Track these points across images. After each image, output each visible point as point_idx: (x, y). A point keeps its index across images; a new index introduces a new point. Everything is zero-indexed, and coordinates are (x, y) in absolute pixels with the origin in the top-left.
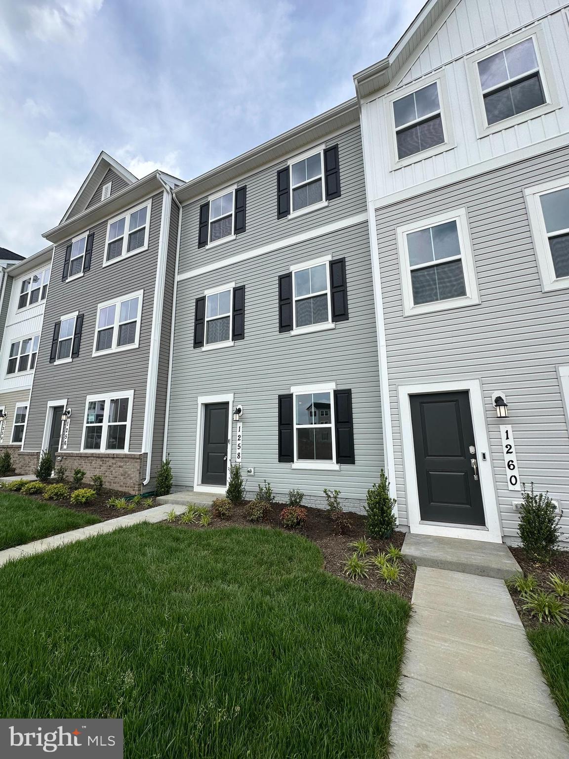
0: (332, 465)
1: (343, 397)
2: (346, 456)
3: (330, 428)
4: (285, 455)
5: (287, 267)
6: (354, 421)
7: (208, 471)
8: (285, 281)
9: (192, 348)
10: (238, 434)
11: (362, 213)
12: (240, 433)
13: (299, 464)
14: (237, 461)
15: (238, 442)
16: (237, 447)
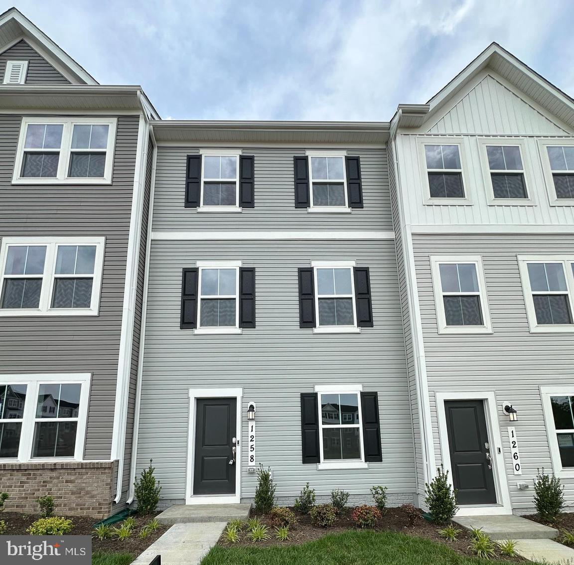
0: (360, 463)
1: (370, 400)
2: (374, 454)
3: (358, 428)
4: (310, 455)
5: (308, 262)
6: (381, 421)
7: (202, 479)
8: (306, 276)
9: (179, 329)
10: (250, 434)
11: (383, 231)
12: (253, 433)
13: (325, 464)
14: (249, 465)
15: (250, 444)
16: (250, 449)
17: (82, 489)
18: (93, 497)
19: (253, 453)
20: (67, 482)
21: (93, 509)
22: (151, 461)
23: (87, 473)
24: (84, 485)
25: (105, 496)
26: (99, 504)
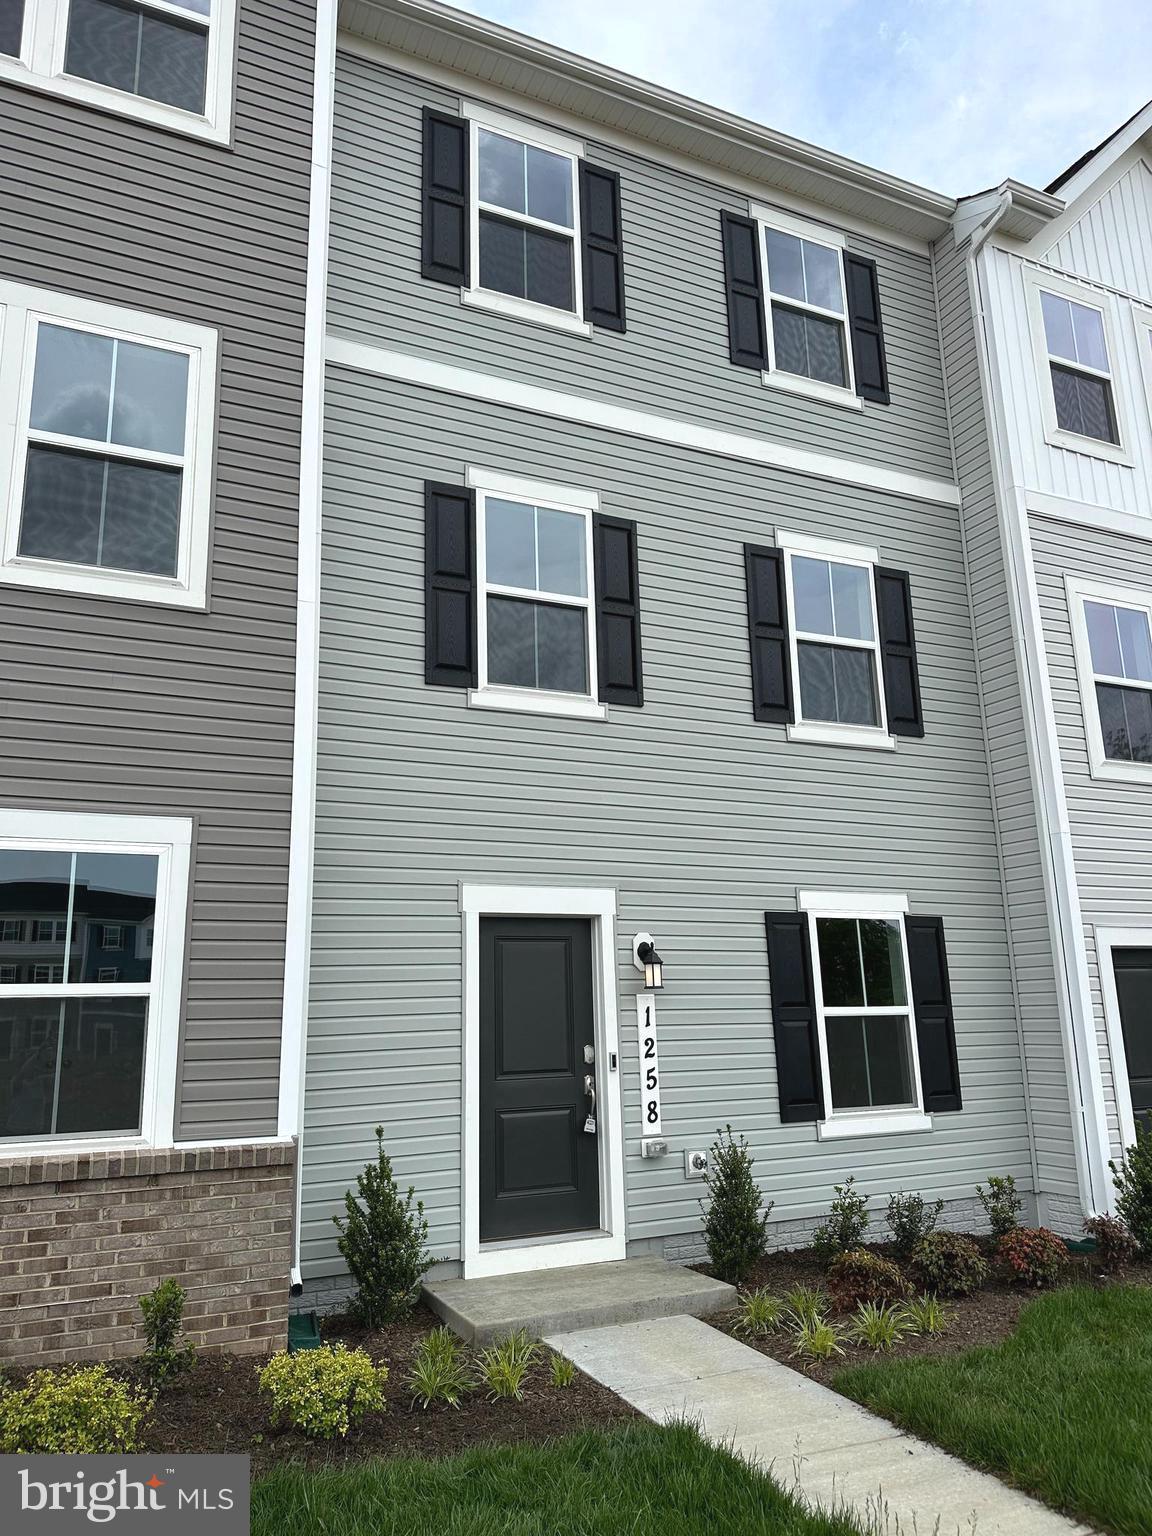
0: (914, 1117)
2: (942, 1089)
3: (905, 1018)
4: (797, 1100)
9: (420, 682)
10: (645, 1033)
12: (651, 1032)
13: (838, 1123)
14: (646, 1133)
15: (646, 1064)
16: (645, 1082)
17: (185, 1251)
18: (230, 1276)
19: (654, 1095)
20: (128, 1227)
21: (232, 1320)
22: (379, 1132)
23: (205, 1190)
24: (195, 1235)
25: (276, 1268)
26: (257, 1301)
